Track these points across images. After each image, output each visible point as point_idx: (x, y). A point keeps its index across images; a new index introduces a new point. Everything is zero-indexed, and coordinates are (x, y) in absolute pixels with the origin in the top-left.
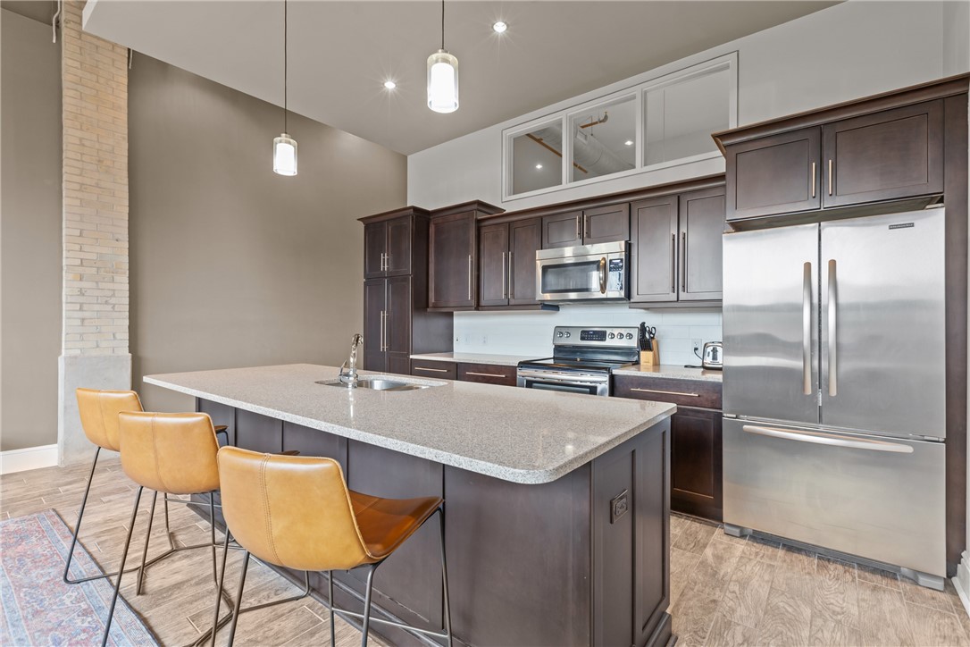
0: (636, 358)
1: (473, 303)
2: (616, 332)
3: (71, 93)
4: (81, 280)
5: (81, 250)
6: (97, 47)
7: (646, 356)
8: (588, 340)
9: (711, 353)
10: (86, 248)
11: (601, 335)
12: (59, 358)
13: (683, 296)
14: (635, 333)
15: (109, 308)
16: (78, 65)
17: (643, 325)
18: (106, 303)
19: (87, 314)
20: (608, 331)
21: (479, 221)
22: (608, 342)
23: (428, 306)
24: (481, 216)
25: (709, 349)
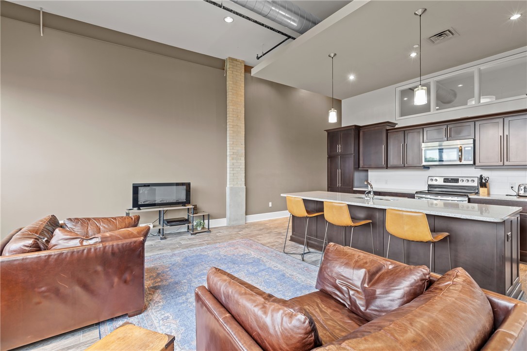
0: (477, 191)
1: (385, 166)
2: (465, 179)
3: (230, 93)
4: (233, 160)
5: (233, 149)
6: (237, 75)
7: (482, 190)
8: (448, 182)
9: (523, 189)
10: (234, 148)
11: (456, 180)
12: (227, 188)
13: (506, 163)
14: (476, 180)
15: (240, 169)
16: (232, 83)
17: (481, 176)
18: (239, 168)
19: (235, 172)
20: (460, 179)
21: (387, 130)
22: (460, 184)
23: (359, 167)
24: (388, 128)
25: (522, 187)
